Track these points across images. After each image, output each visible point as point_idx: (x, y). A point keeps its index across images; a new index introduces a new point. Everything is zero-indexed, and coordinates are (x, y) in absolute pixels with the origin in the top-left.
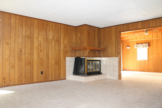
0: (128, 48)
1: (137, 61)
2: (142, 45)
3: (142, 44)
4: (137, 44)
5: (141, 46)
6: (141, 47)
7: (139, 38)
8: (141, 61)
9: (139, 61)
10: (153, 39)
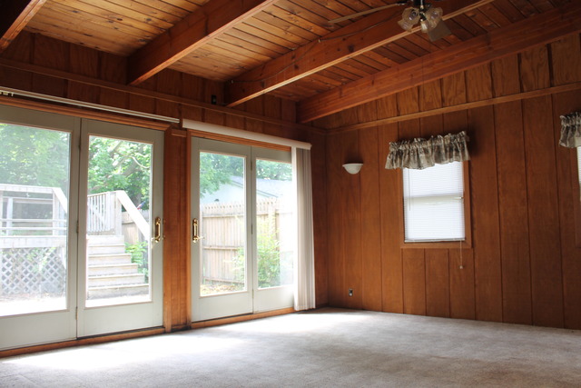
0: (352, 168)
1: (405, 247)
2: (428, 145)
3: (426, 137)
4: (400, 140)
5: (426, 151)
6: (422, 155)
7: (415, 104)
8: (426, 247)
9: (415, 250)
10: (499, 100)
